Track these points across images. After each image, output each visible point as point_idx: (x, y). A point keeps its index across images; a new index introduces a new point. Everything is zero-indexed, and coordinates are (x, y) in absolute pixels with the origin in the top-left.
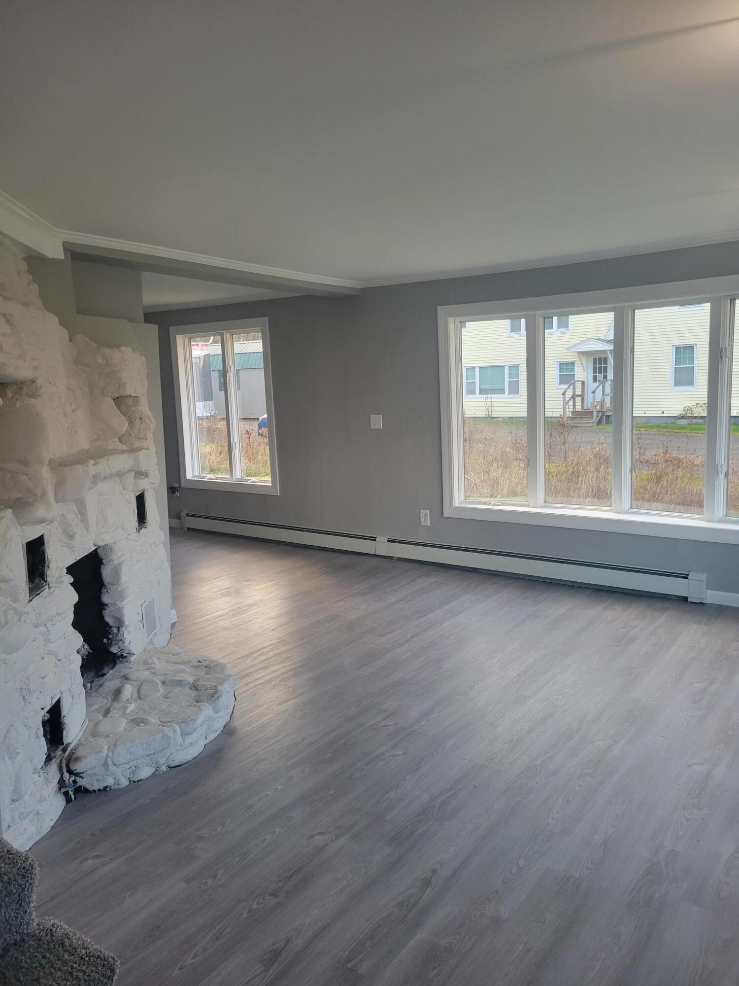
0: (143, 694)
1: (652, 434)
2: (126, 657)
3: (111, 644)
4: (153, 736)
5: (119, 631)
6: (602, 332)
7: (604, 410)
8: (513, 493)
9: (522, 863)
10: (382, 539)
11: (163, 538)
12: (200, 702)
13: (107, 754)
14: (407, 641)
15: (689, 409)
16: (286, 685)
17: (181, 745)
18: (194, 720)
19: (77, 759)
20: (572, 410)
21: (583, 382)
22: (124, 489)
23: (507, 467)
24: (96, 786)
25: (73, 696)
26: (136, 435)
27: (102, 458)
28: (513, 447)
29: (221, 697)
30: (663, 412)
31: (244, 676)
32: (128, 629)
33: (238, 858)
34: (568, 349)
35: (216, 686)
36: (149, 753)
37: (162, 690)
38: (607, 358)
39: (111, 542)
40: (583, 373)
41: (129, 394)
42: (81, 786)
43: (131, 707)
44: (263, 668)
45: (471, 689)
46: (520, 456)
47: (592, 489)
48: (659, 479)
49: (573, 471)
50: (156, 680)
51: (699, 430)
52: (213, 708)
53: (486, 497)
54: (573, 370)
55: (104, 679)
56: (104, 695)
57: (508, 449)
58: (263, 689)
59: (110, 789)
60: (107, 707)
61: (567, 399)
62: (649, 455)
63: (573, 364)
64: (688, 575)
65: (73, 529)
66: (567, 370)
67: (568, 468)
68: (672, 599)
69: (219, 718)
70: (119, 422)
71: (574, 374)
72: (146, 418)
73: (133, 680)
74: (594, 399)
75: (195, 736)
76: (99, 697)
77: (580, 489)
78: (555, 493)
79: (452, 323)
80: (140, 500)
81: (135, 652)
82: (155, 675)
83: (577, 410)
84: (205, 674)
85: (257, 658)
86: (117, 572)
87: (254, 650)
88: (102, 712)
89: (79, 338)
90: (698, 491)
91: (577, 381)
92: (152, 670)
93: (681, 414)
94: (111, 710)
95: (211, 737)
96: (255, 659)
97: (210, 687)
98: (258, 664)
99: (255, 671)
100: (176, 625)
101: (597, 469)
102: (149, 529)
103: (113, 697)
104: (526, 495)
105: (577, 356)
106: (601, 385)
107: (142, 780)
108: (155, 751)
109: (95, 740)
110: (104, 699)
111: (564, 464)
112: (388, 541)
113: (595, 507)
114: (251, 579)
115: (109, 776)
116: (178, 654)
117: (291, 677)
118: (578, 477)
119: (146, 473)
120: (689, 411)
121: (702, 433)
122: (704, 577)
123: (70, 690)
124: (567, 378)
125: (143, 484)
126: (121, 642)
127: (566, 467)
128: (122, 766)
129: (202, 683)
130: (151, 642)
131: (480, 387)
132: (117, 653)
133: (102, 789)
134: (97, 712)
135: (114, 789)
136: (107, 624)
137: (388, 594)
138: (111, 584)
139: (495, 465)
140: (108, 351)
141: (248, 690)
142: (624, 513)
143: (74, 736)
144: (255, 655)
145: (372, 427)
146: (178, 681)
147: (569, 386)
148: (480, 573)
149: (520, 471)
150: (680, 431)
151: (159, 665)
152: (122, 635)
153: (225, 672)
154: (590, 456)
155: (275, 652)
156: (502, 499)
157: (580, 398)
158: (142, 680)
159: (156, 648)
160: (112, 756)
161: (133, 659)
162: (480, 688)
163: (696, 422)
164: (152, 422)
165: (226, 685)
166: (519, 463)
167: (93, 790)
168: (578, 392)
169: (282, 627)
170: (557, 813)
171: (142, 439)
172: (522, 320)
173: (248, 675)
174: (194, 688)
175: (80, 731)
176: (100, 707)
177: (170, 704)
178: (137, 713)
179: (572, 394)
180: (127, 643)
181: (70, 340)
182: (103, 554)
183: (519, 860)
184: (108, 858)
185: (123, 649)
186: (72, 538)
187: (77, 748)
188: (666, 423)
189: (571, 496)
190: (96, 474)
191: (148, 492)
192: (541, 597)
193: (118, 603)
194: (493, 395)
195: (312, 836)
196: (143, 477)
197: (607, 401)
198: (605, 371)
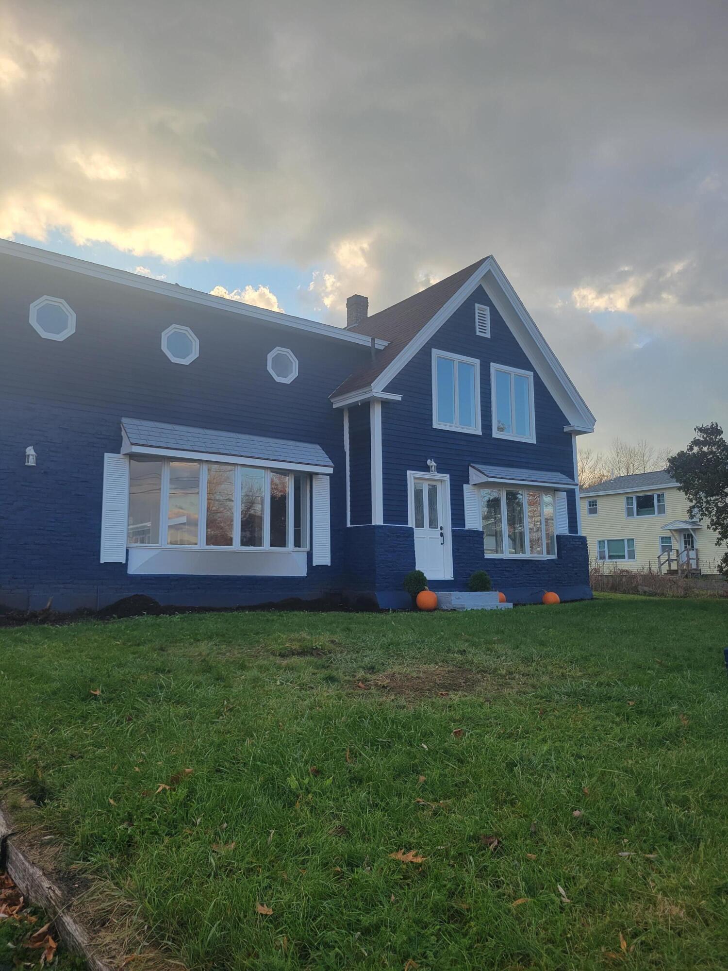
6: (684, 516)
7: (690, 569)
20: (667, 569)
21: (677, 551)
34: (665, 527)
38: (691, 534)
40: (677, 544)
54: (670, 542)
61: (663, 562)
63: (670, 538)
66: (666, 542)
71: (671, 545)
91: (674, 550)
105: (671, 533)
106: (686, 552)
131: (609, 555)
147: (664, 553)
168: (674, 557)
179: (667, 558)
194: (618, 560)
197: (693, 563)
198: (693, 543)
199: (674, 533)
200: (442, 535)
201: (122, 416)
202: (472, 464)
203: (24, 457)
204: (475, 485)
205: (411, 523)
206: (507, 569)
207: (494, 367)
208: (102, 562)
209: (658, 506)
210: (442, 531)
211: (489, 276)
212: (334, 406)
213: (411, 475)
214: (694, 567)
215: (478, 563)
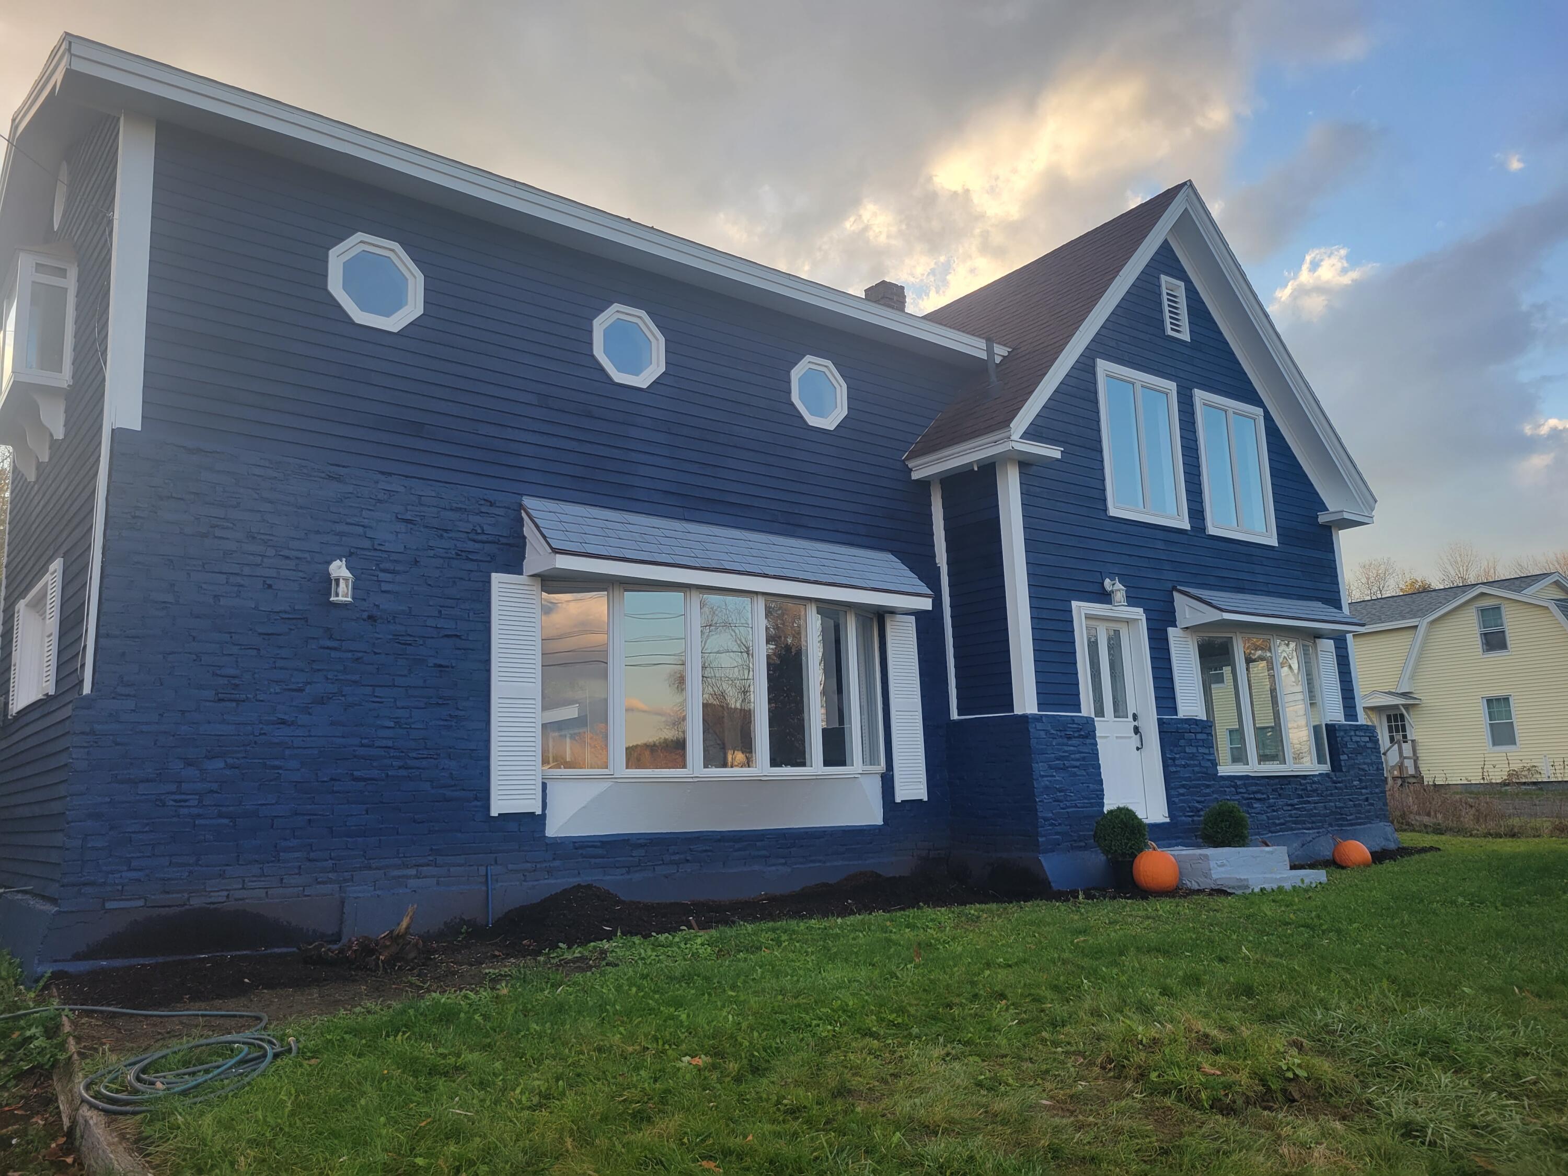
15: (1515, 773)
38: (1402, 714)
106: (1396, 746)
120: (1515, 777)
197: (1409, 764)
200: (1136, 730)
201: (522, 495)
202: (1178, 587)
203: (327, 583)
204: (1187, 628)
205: (1087, 709)
206: (1259, 796)
207: (1200, 396)
208: (494, 813)
210: (1136, 723)
211: (1185, 224)
212: (915, 476)
213: (1080, 609)
214: (1411, 771)
215: (1208, 786)
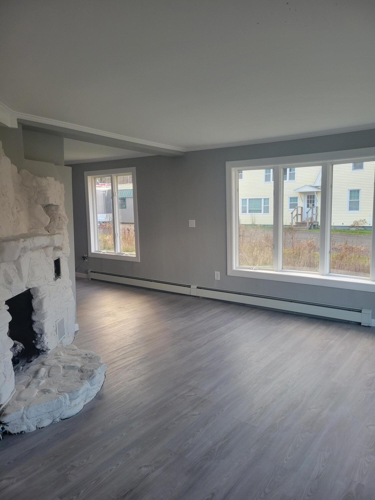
0: (51, 374)
1: (337, 235)
2: (45, 351)
3: (37, 343)
4: (52, 400)
5: (41, 336)
6: (312, 182)
7: (313, 222)
8: (265, 264)
9: (267, 491)
10: (194, 287)
11: (71, 284)
12: (83, 380)
13: (23, 411)
14: (205, 344)
15: (357, 222)
16: (135, 369)
17: (69, 406)
18: (77, 391)
19: (5, 415)
20: (296, 222)
21: (302, 208)
22: (47, 256)
23: (262, 250)
24: (16, 431)
25: (6, 376)
26: (56, 227)
27: (30, 238)
28: (265, 240)
29: (95, 377)
30: (343, 224)
31: (112, 363)
32: (47, 335)
33: (94, 482)
34: (294, 190)
35: (93, 370)
36: (49, 411)
37: (62, 371)
38: (314, 195)
39: (37, 286)
40: (302, 203)
41: (51, 203)
42: (7, 431)
43: (43, 382)
44: (123, 359)
45: (240, 374)
46: (269, 245)
47: (307, 262)
48: (342, 257)
49: (297, 253)
50: (59, 365)
51: (361, 233)
52: (90, 383)
53: (251, 266)
54: (297, 201)
55: (31, 364)
56: (29, 374)
57: (263, 241)
58: (121, 371)
59: (25, 432)
60: (29, 381)
61: (294, 216)
62: (336, 245)
63: (297, 198)
64: (361, 310)
65: (12, 278)
66: (294, 201)
67: (294, 251)
68: (352, 323)
69: (94, 389)
70: (46, 219)
71: (297, 204)
72: (63, 217)
73: (47, 365)
74: (307, 216)
75: (78, 400)
76: (26, 375)
77: (300, 262)
78: (287, 264)
79: (234, 171)
80: (57, 263)
81: (50, 349)
82: (59, 362)
83: (298, 222)
84: (88, 362)
85: (120, 353)
86: (41, 303)
87: (119, 348)
88: (26, 384)
89: (24, 171)
90: (363, 265)
91: (299, 207)
92: (59, 360)
93: (352, 225)
94: (31, 383)
95: (88, 401)
96: (119, 353)
97: (90, 371)
98: (120, 356)
99: (118, 360)
100: (78, 332)
101: (309, 252)
102: (62, 279)
103: (33, 375)
104: (272, 265)
105: (299, 194)
106: (311, 209)
107: (44, 427)
108: (53, 410)
109: (18, 403)
110: (28, 377)
111: (292, 249)
112: (197, 288)
113: (309, 272)
114: (122, 307)
115: (24, 425)
116: (75, 350)
117: (138, 364)
118: (299, 256)
119: (61, 248)
120: (356, 224)
121: (363, 235)
122: (370, 312)
123: (4, 373)
124: (293, 205)
125: (59, 254)
126: (42, 343)
127: (293, 250)
128: (32, 419)
129: (86, 368)
130: (61, 343)
131: (249, 209)
132: (40, 349)
133: (20, 433)
134: (22, 385)
135: (27, 433)
136: (35, 332)
137: (196, 317)
138: (38, 310)
139: (256, 249)
140: (39, 179)
141: (113, 372)
142: (325, 275)
143: (5, 400)
144: (119, 351)
145: (190, 226)
146: (72, 366)
147: (295, 209)
148: (246, 306)
149: (269, 252)
150: (351, 233)
151: (63, 356)
152: (43, 338)
153: (100, 362)
154: (306, 245)
155: (131, 349)
156: (259, 267)
157: (300, 216)
158: (51, 365)
159: (63, 346)
160: (26, 413)
161: (49, 352)
162: (244, 373)
163: (360, 229)
164: (66, 220)
165: (99, 369)
166: (268, 248)
167: (14, 433)
168: (299, 213)
169: (136, 334)
170: (289, 457)
171: (60, 229)
172: (271, 170)
173: (114, 362)
174: (80, 371)
175: (10, 397)
176: (25, 381)
177: (65, 380)
178: (46, 386)
179: (296, 213)
180: (46, 344)
181: (18, 173)
182: (33, 293)
183: (265, 488)
184: (15, 480)
185: (43, 347)
186: (11, 284)
187: (6, 407)
188: (345, 230)
189: (296, 266)
190: (24, 247)
191: (62, 258)
192: (279, 321)
193: (41, 320)
194: (256, 214)
195: (140, 468)
196: (59, 250)
197: (314, 217)
198: (314, 202)
199: (301, 194)
209: (290, 173)
214: (315, 220)
